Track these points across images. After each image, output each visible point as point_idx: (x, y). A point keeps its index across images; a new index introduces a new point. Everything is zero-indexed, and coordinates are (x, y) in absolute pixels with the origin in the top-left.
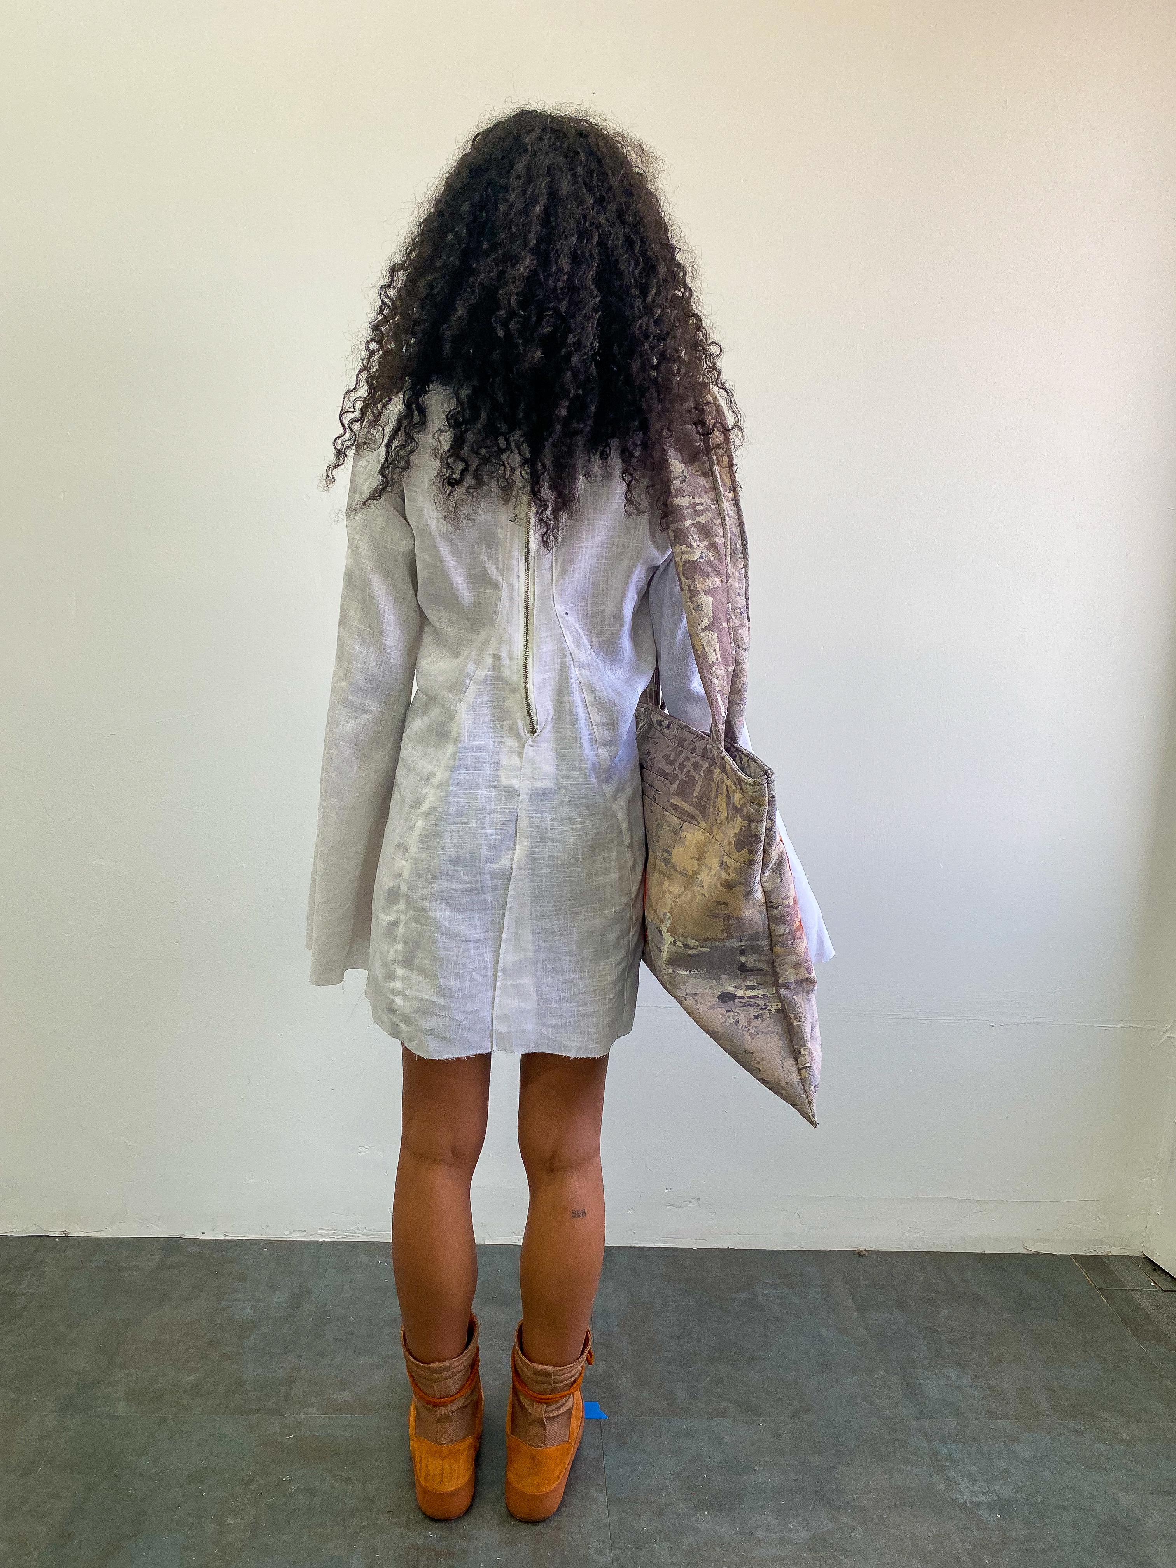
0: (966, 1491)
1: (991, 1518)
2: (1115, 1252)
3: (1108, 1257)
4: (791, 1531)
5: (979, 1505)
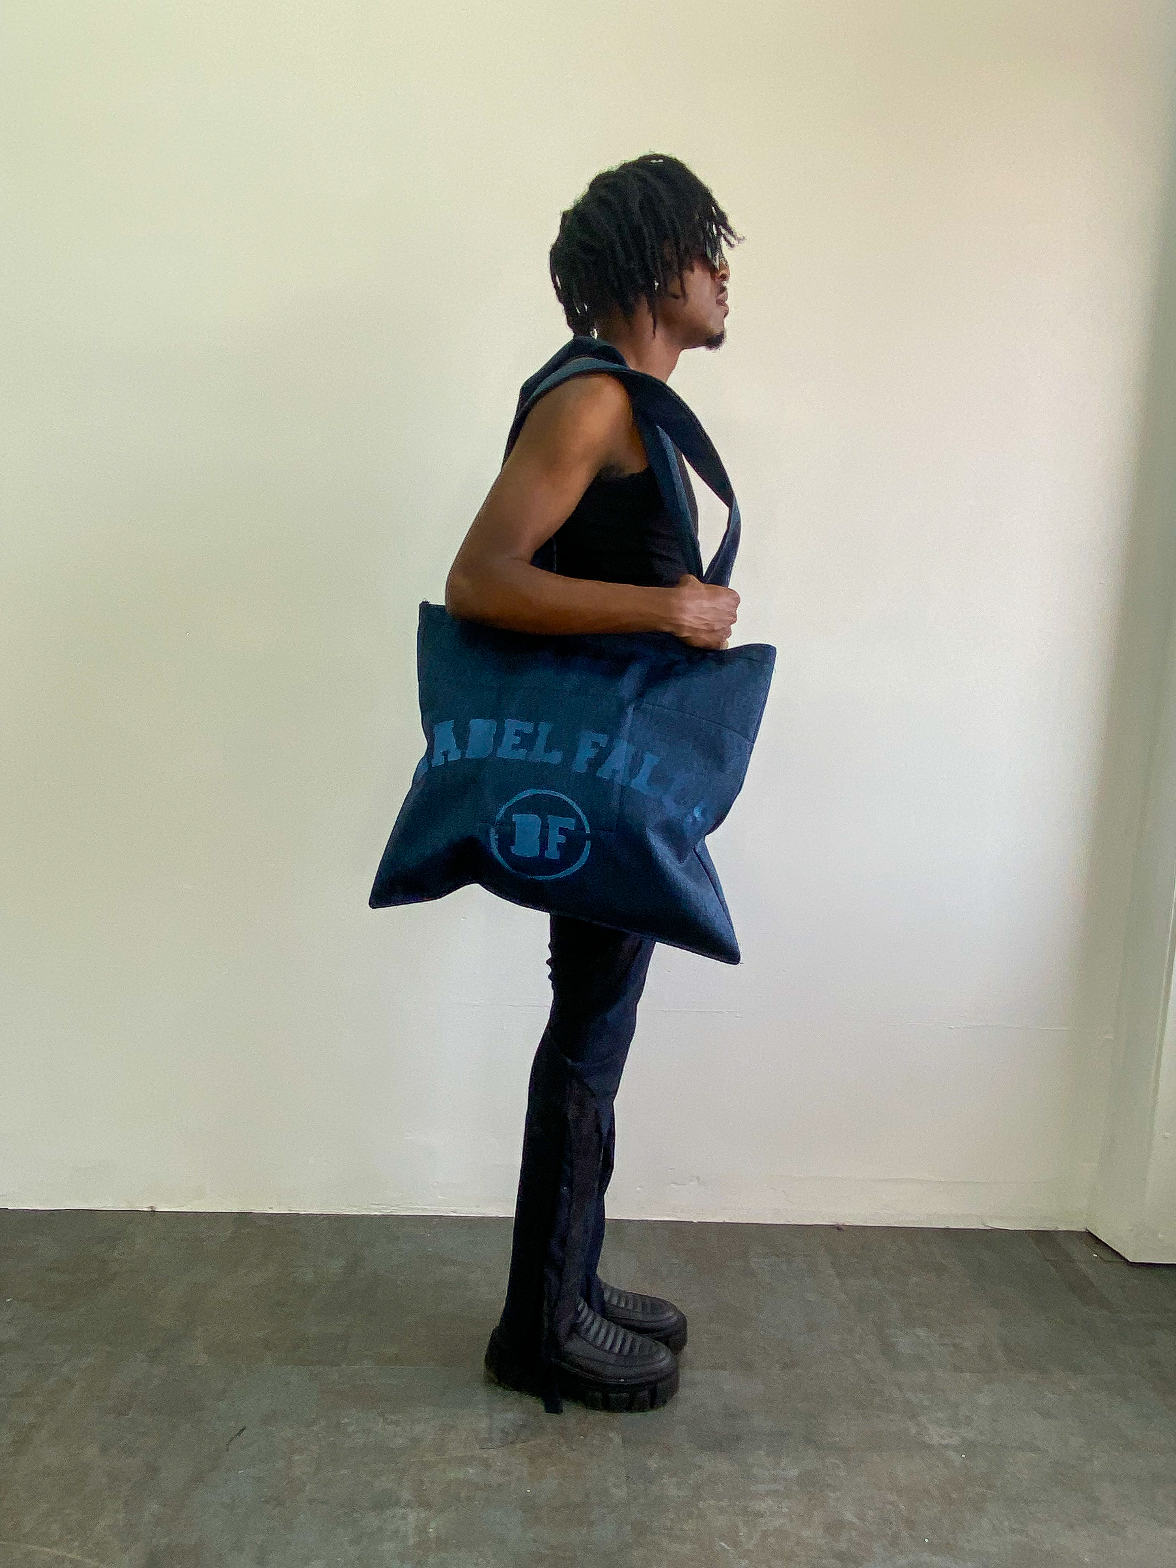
1: (957, 1459)
2: (1062, 1228)
4: (784, 1469)
5: (946, 1447)
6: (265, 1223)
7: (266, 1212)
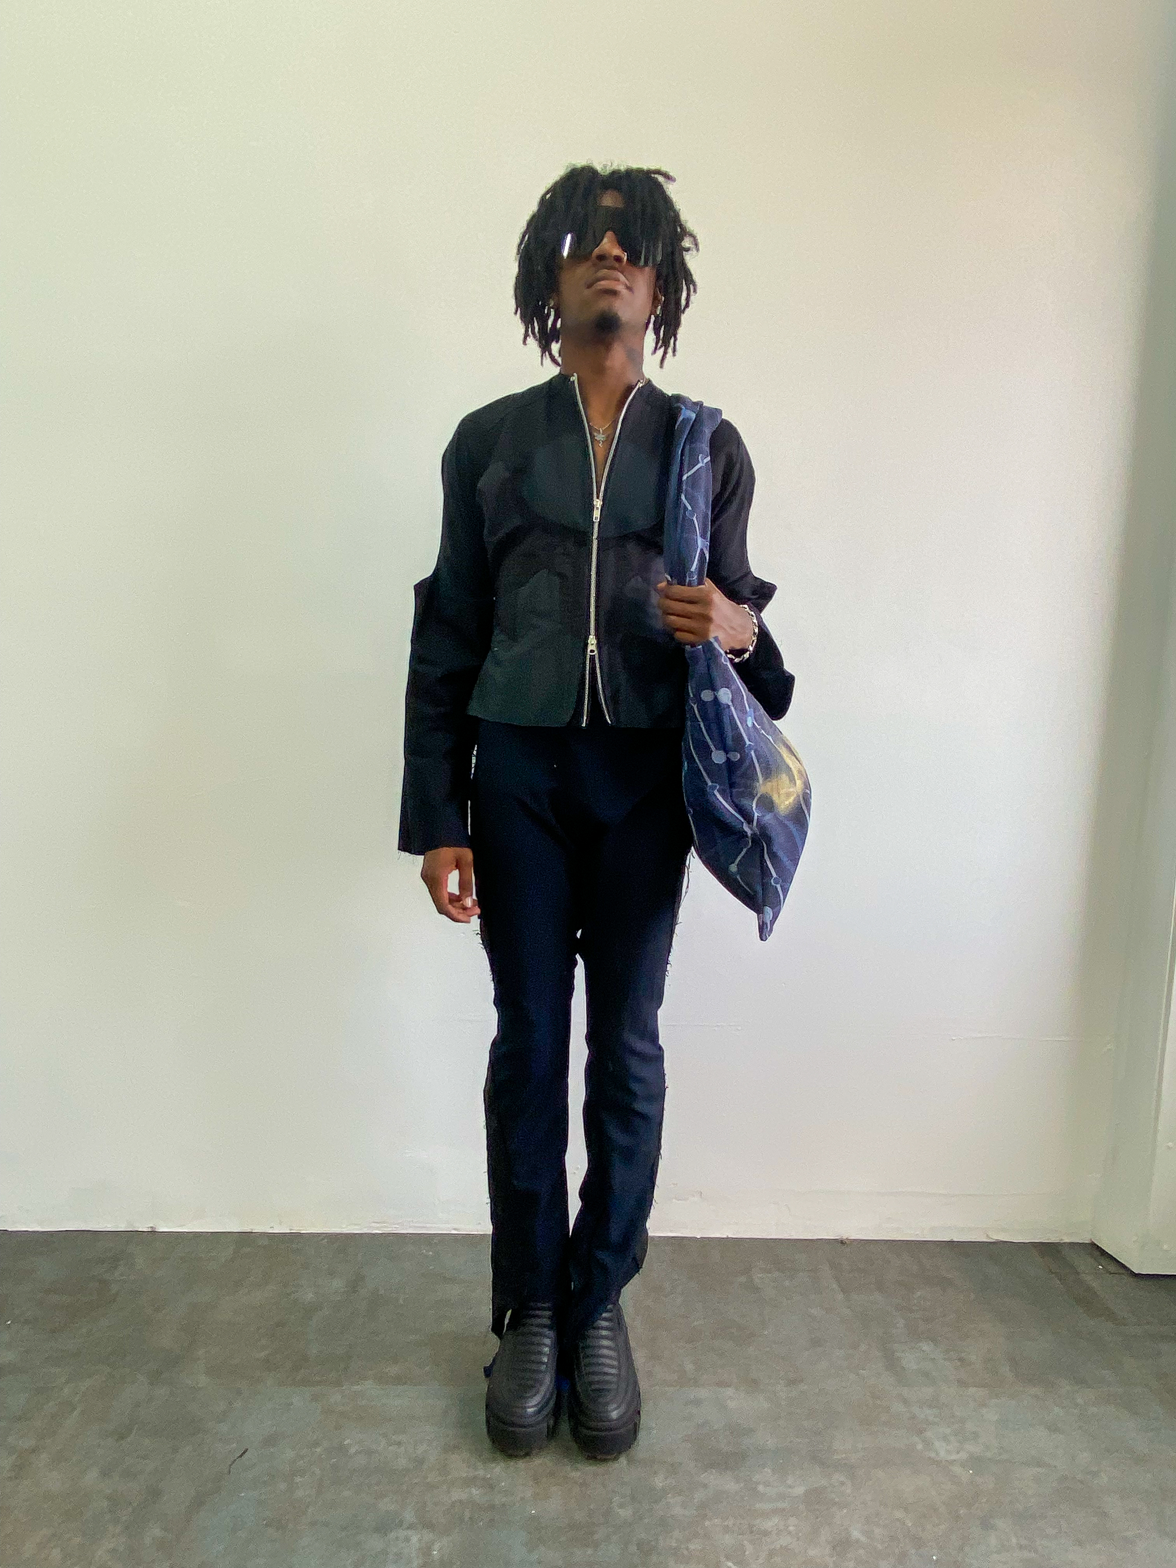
0: (943, 1450)
1: (965, 1475)
2: (1067, 1240)
3: (1061, 1244)
5: (952, 1462)
6: (266, 1242)
7: (265, 1231)
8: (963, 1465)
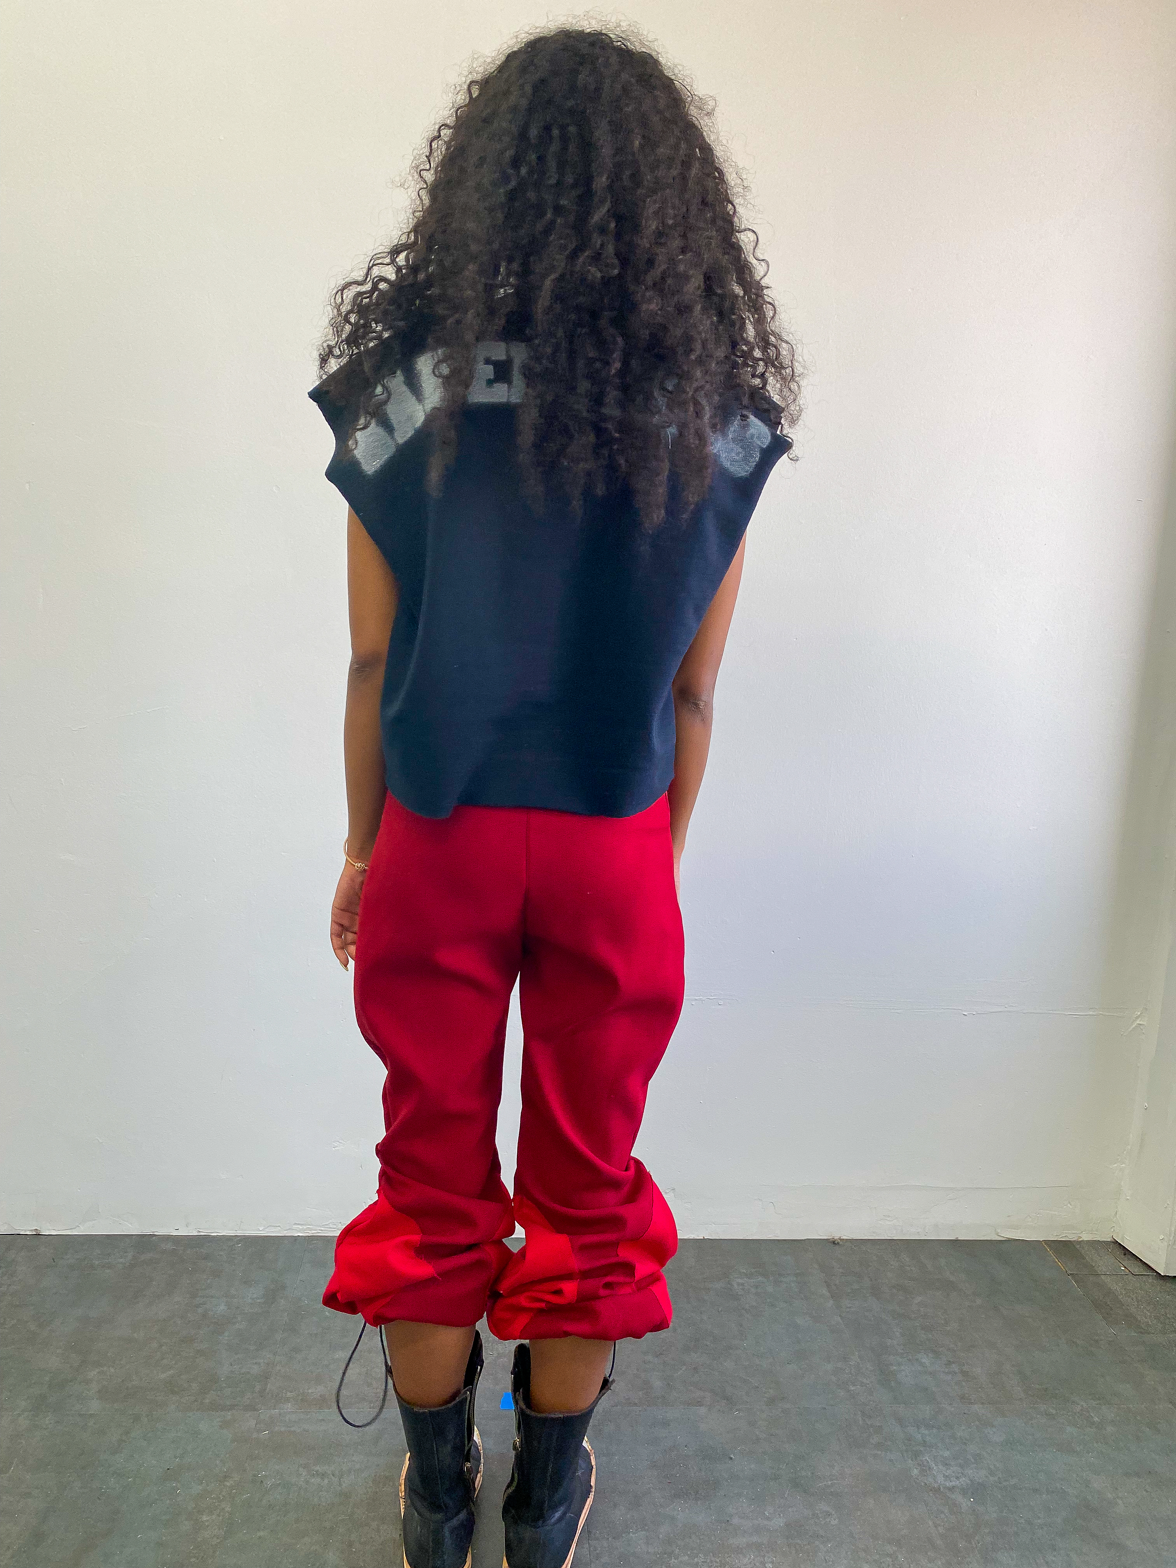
0: (940, 1476)
1: (965, 1503)
2: (1085, 1237)
3: (1080, 1242)
4: (768, 1519)
5: (952, 1489)
6: (169, 1246)
7: (171, 1234)
8: (964, 1492)
